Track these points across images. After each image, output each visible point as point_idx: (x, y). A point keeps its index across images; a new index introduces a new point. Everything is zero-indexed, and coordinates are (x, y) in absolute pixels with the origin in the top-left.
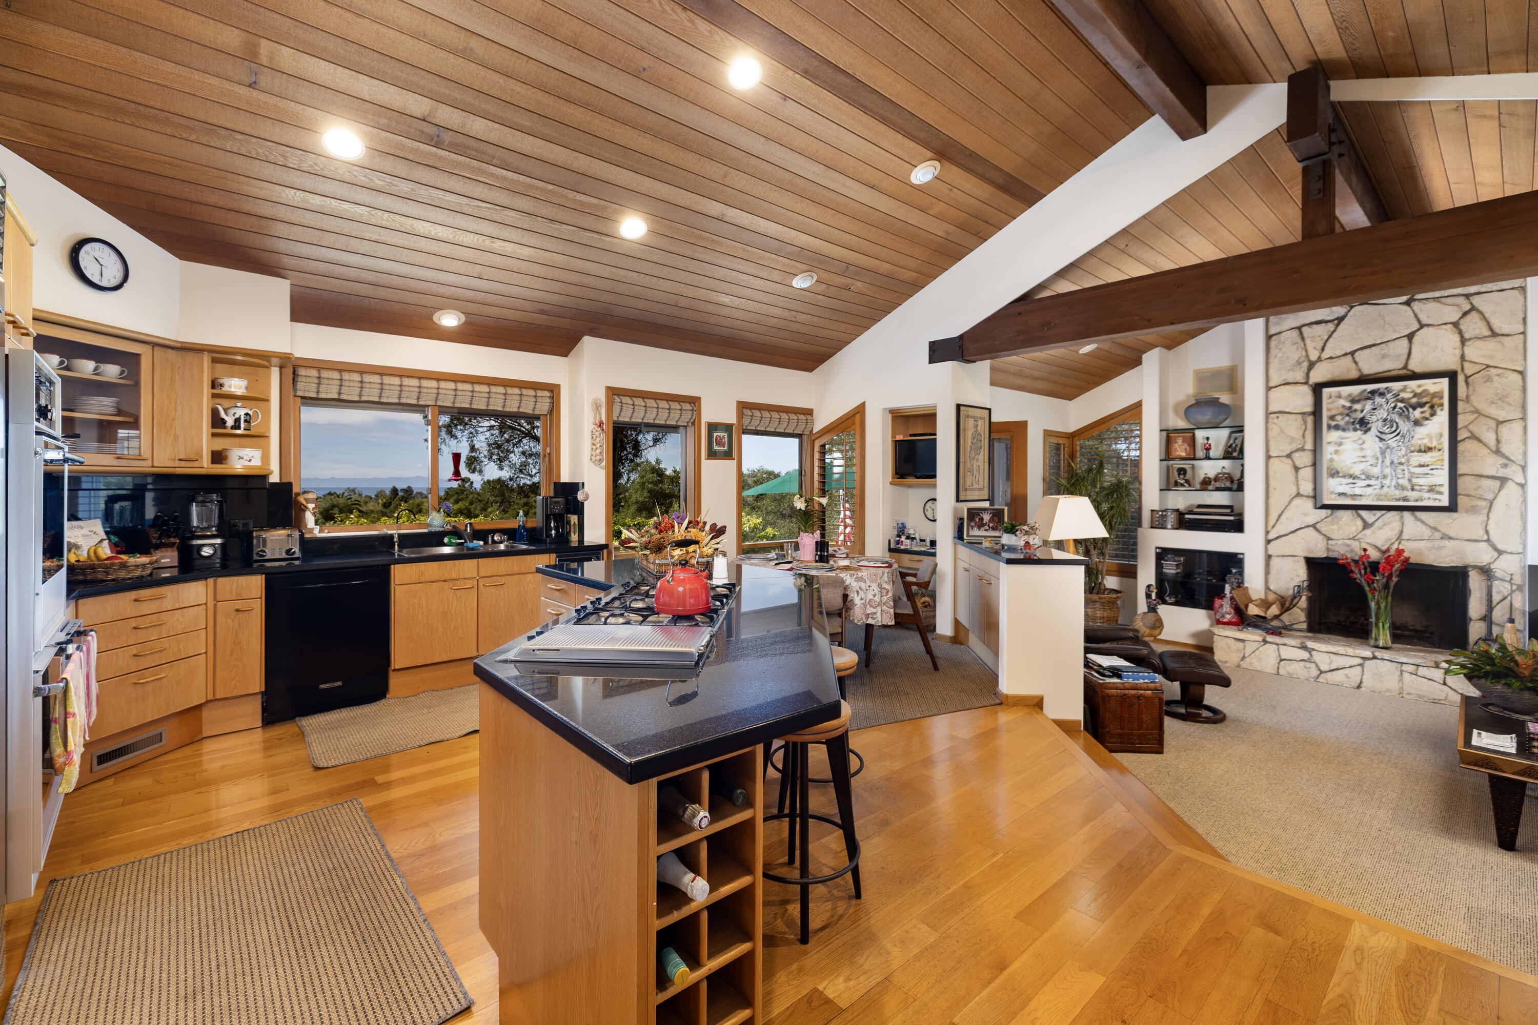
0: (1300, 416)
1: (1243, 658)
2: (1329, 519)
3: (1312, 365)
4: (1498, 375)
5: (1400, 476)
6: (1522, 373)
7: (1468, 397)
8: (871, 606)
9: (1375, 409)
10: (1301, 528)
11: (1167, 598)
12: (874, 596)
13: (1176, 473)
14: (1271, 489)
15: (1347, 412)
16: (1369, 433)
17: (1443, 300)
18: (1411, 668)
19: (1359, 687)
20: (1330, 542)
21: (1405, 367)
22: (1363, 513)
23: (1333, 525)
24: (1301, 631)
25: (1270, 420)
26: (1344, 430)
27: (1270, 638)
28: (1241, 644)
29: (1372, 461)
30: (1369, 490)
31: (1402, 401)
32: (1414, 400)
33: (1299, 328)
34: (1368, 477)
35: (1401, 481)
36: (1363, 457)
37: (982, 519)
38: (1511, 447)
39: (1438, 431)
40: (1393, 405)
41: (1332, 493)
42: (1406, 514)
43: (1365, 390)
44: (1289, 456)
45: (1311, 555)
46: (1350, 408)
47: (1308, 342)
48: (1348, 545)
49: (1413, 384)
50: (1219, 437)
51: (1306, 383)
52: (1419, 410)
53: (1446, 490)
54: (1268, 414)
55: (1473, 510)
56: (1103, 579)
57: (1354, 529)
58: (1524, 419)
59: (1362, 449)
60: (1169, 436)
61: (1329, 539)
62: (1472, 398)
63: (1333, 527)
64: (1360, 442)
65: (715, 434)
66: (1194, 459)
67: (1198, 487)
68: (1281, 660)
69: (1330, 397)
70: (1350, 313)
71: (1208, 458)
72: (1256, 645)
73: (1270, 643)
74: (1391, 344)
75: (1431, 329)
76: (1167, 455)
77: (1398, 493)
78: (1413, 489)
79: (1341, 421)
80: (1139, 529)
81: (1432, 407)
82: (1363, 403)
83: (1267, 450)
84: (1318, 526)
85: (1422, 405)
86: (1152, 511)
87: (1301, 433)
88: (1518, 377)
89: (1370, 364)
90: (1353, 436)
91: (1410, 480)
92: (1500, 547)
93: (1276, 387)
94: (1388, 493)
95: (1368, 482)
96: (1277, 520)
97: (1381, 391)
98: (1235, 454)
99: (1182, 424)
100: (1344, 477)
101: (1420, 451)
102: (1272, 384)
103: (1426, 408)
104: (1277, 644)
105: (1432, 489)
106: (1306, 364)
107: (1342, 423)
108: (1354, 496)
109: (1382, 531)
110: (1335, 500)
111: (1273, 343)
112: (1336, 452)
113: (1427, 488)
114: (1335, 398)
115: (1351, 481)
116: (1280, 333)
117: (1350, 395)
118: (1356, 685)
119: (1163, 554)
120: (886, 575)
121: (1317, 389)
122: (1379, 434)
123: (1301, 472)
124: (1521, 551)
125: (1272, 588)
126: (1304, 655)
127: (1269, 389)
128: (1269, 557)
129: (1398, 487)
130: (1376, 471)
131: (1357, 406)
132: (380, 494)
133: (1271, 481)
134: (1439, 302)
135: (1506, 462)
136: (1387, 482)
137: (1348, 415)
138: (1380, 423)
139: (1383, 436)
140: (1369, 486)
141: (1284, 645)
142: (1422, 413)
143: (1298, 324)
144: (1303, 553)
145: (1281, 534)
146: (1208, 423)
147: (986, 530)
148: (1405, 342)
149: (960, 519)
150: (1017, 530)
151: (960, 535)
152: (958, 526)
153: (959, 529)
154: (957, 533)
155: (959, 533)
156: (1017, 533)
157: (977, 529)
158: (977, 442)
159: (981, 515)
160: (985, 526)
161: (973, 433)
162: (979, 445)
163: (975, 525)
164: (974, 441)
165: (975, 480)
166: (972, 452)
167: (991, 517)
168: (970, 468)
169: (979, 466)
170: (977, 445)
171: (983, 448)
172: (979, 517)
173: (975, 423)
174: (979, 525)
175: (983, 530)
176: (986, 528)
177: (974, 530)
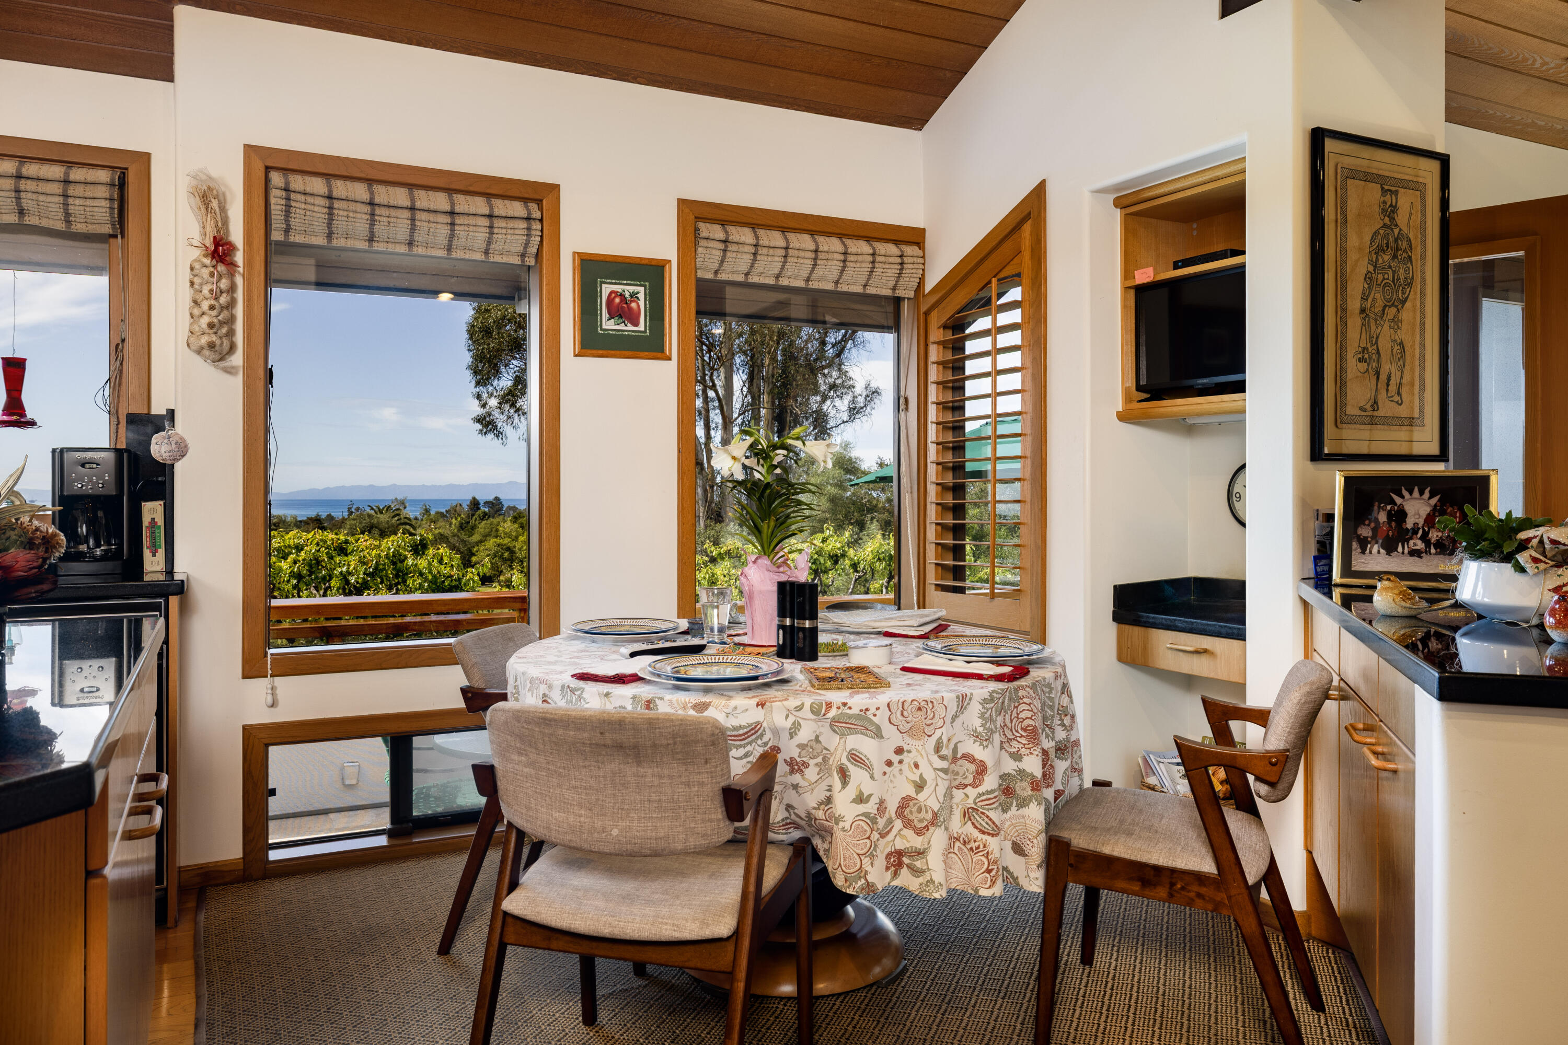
8: (908, 824)
12: (920, 786)
37: (1399, 515)
65: (606, 289)
120: (975, 708)
132: (454, 511)
147: (1414, 553)
149: (1320, 518)
150: (1523, 546)
151: (1319, 569)
152: (1318, 542)
153: (1319, 550)
154: (1312, 565)
155: (1316, 565)
156: (1522, 558)
157: (1382, 551)
158: (1390, 267)
159: (1398, 500)
160: (1411, 538)
161: (1377, 232)
162: (1402, 275)
163: (1374, 537)
164: (1380, 261)
165: (1387, 390)
166: (1372, 296)
167: (1435, 505)
168: (1367, 348)
169: (1401, 344)
170: (1394, 272)
171: (1417, 286)
172: (1389, 507)
173: (1384, 192)
174: (1388, 535)
175: (1403, 553)
176: (1415, 544)
177: (1370, 552)
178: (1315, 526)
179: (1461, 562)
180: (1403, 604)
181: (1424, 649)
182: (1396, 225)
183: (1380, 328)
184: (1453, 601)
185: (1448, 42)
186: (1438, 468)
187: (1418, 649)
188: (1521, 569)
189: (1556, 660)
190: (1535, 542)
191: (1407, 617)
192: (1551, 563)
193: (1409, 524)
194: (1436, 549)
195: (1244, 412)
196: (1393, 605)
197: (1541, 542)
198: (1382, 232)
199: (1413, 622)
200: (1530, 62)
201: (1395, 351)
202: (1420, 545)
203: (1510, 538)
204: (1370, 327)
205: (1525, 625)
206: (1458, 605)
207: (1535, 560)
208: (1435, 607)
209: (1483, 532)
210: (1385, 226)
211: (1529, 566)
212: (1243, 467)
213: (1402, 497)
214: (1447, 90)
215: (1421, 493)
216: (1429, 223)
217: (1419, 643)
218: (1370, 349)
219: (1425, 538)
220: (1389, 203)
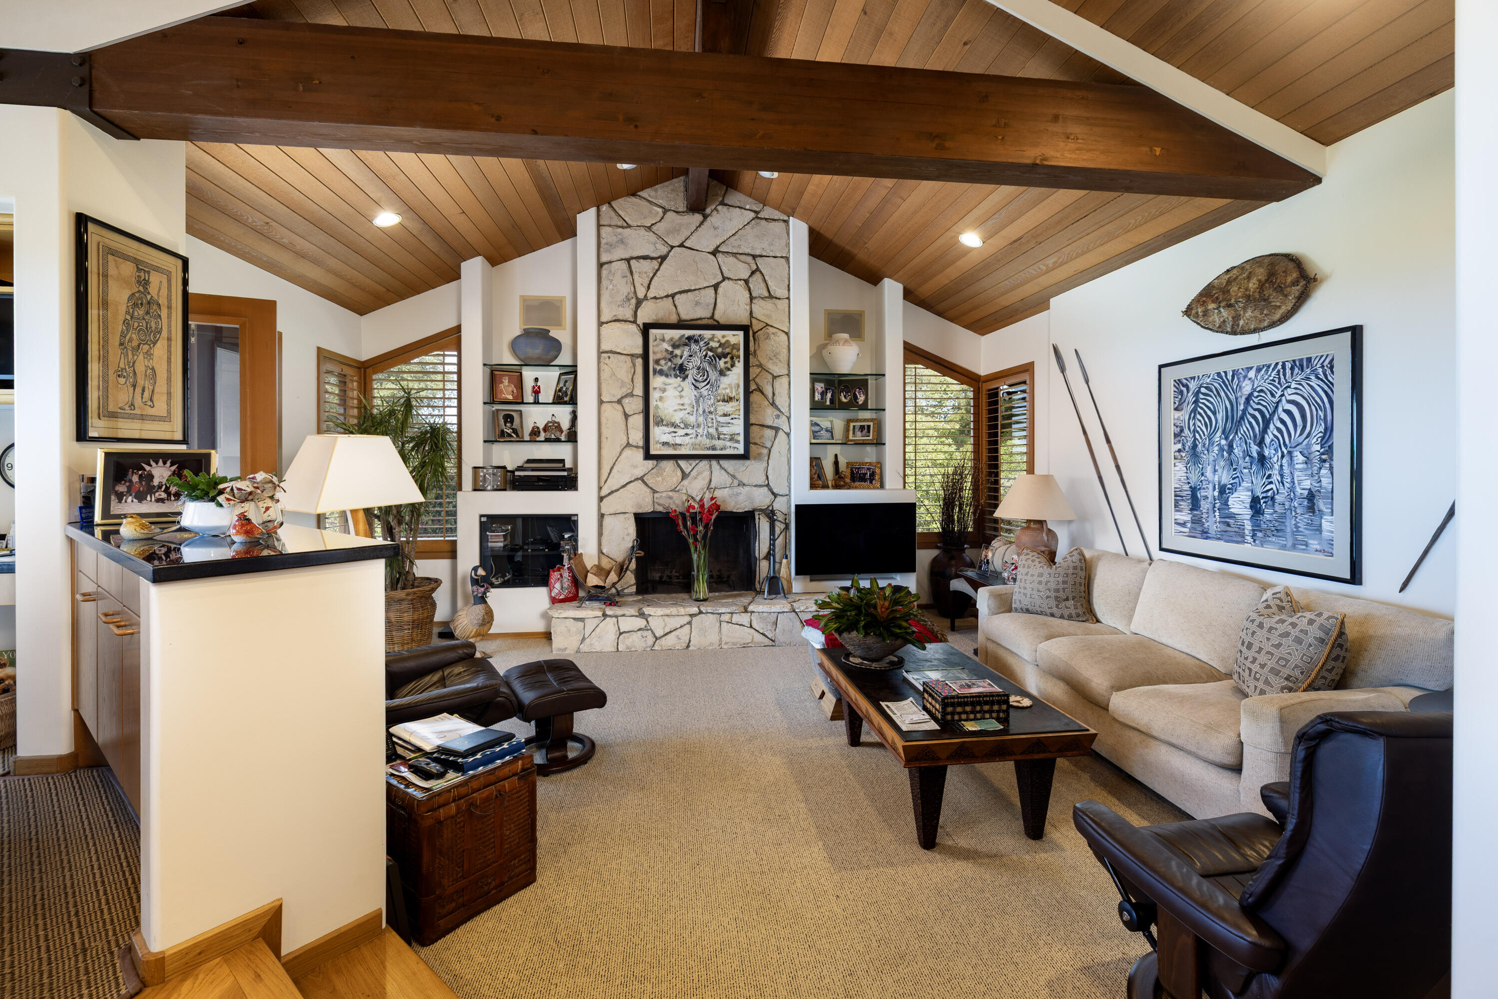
0: (629, 358)
1: (584, 639)
2: (655, 470)
3: (639, 303)
4: (773, 334)
5: (710, 425)
6: (787, 334)
7: (755, 351)
9: (691, 356)
10: (631, 482)
11: (493, 580)
13: (502, 421)
14: (603, 439)
15: (669, 356)
16: (687, 381)
17: (738, 256)
18: (726, 617)
19: (688, 646)
20: (656, 495)
21: (712, 317)
22: (682, 463)
23: (658, 477)
24: (631, 595)
25: (602, 360)
26: (667, 376)
27: (609, 611)
28: (581, 624)
29: (689, 410)
30: (687, 439)
31: (711, 350)
32: (720, 350)
33: (628, 260)
34: (687, 426)
35: (711, 430)
36: (682, 405)
37: (148, 477)
38: (781, 401)
39: (736, 382)
40: (704, 353)
41: (657, 442)
42: (714, 463)
43: (684, 335)
44: (619, 402)
45: (640, 511)
46: (672, 353)
47: (636, 276)
48: (671, 498)
49: (719, 334)
50: (549, 379)
51: (635, 322)
52: (723, 360)
53: (741, 438)
54: (600, 353)
55: (759, 457)
56: (412, 563)
57: (675, 479)
58: (789, 375)
59: (681, 397)
60: (494, 374)
61: (655, 492)
62: (758, 352)
63: (658, 479)
64: (680, 389)
66: (522, 403)
67: (527, 438)
68: (621, 634)
69: (656, 340)
70: (671, 254)
71: (536, 402)
72: (597, 621)
73: (610, 616)
74: (702, 292)
75: (731, 282)
76: (492, 397)
77: (708, 442)
78: (719, 438)
79: (665, 366)
80: (459, 493)
81: (732, 358)
82: (682, 348)
83: (600, 394)
84: (645, 478)
85: (725, 357)
86: (475, 468)
87: (630, 377)
88: (785, 337)
89: (688, 309)
90: (675, 381)
91: (717, 429)
92: (775, 491)
93: (607, 323)
94: (701, 442)
95: (686, 431)
96: (609, 474)
97: (696, 337)
98: (566, 399)
99: (508, 358)
100: (667, 425)
101: (724, 401)
102: (603, 319)
103: (728, 359)
104: (617, 617)
105: (732, 438)
106: (634, 301)
107: (665, 368)
108: (675, 446)
109: (697, 480)
110: (660, 450)
111: (604, 272)
112: (661, 399)
113: (728, 437)
114: (661, 340)
115: (673, 429)
116: (611, 262)
117: (671, 339)
118: (685, 645)
119: (489, 523)
121: (646, 329)
122: (694, 382)
123: (630, 420)
124: (788, 493)
125: (604, 551)
126: (641, 623)
127: (600, 324)
128: (602, 516)
129: (710, 436)
130: (692, 419)
131: (678, 352)
133: (604, 430)
134: (736, 258)
135: (779, 413)
136: (700, 431)
137: (670, 360)
138: (695, 371)
139: (697, 384)
140: (687, 434)
141: (623, 615)
142: (725, 363)
143: (627, 256)
144: (632, 509)
145: (614, 489)
146: (539, 359)
147: (159, 500)
148: (711, 291)
149: (85, 480)
150: (221, 492)
151: (84, 516)
152: (83, 497)
153: (84, 503)
154: (78, 513)
155: (81, 513)
156: (221, 499)
157: (134, 500)
158: (144, 319)
159: (147, 468)
160: (157, 491)
161: (133, 294)
162: (153, 325)
163: (129, 492)
164: (136, 314)
165: (142, 398)
166: (129, 335)
167: (174, 471)
168: (125, 369)
169: (153, 369)
170: (147, 323)
171: (165, 334)
172: (140, 472)
173: (139, 270)
174: (139, 490)
175: (151, 501)
176: (160, 495)
177: (126, 502)
178: (80, 486)
179: (184, 502)
180: (142, 531)
181: (166, 559)
182: (149, 293)
183: (136, 357)
184: (178, 527)
185: (187, 187)
186: (183, 448)
187: (163, 560)
188: (221, 506)
189: (237, 552)
190: (228, 490)
191: (145, 539)
192: (238, 501)
193: (156, 482)
194: (174, 497)
195: (13, 404)
196: (135, 532)
197: (232, 489)
198: (137, 295)
199: (150, 542)
200: (245, 218)
201: (148, 373)
202: (164, 495)
203: (215, 488)
204: (127, 355)
205: (223, 536)
206: (182, 530)
207: (228, 500)
208: (166, 531)
209: (197, 485)
210: (139, 291)
211: (224, 503)
212: (12, 445)
213: (150, 465)
214: (186, 214)
215: (165, 463)
216: (174, 297)
217: (163, 556)
218: (128, 370)
219: (167, 490)
220: (143, 278)
